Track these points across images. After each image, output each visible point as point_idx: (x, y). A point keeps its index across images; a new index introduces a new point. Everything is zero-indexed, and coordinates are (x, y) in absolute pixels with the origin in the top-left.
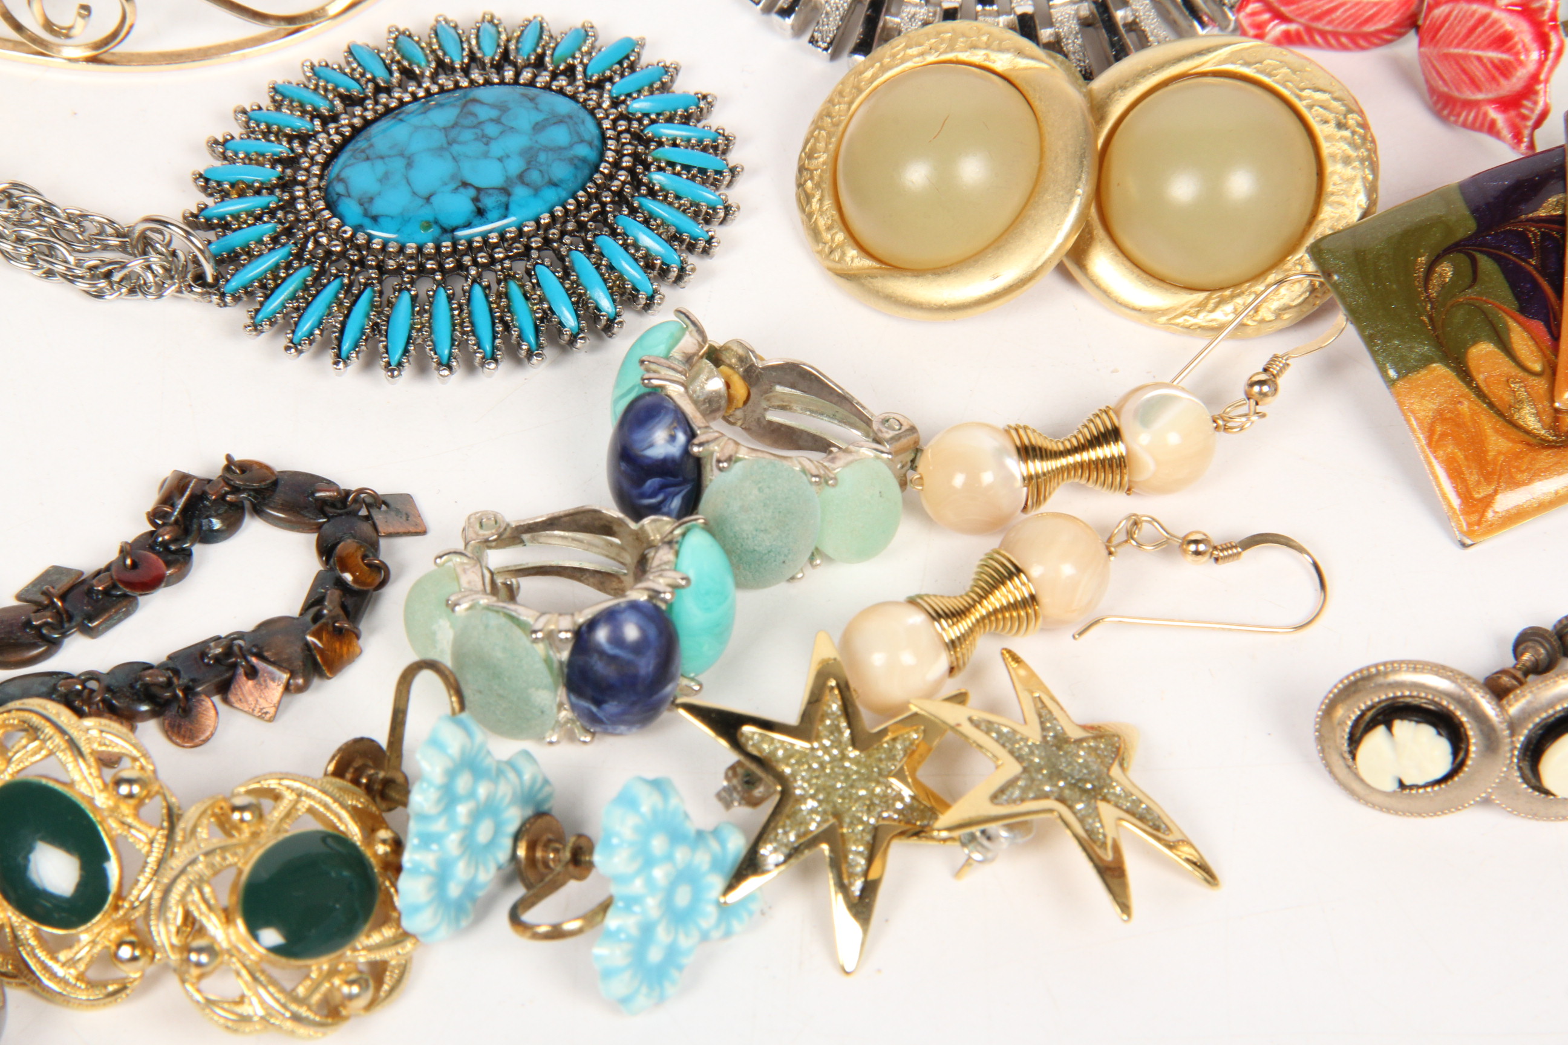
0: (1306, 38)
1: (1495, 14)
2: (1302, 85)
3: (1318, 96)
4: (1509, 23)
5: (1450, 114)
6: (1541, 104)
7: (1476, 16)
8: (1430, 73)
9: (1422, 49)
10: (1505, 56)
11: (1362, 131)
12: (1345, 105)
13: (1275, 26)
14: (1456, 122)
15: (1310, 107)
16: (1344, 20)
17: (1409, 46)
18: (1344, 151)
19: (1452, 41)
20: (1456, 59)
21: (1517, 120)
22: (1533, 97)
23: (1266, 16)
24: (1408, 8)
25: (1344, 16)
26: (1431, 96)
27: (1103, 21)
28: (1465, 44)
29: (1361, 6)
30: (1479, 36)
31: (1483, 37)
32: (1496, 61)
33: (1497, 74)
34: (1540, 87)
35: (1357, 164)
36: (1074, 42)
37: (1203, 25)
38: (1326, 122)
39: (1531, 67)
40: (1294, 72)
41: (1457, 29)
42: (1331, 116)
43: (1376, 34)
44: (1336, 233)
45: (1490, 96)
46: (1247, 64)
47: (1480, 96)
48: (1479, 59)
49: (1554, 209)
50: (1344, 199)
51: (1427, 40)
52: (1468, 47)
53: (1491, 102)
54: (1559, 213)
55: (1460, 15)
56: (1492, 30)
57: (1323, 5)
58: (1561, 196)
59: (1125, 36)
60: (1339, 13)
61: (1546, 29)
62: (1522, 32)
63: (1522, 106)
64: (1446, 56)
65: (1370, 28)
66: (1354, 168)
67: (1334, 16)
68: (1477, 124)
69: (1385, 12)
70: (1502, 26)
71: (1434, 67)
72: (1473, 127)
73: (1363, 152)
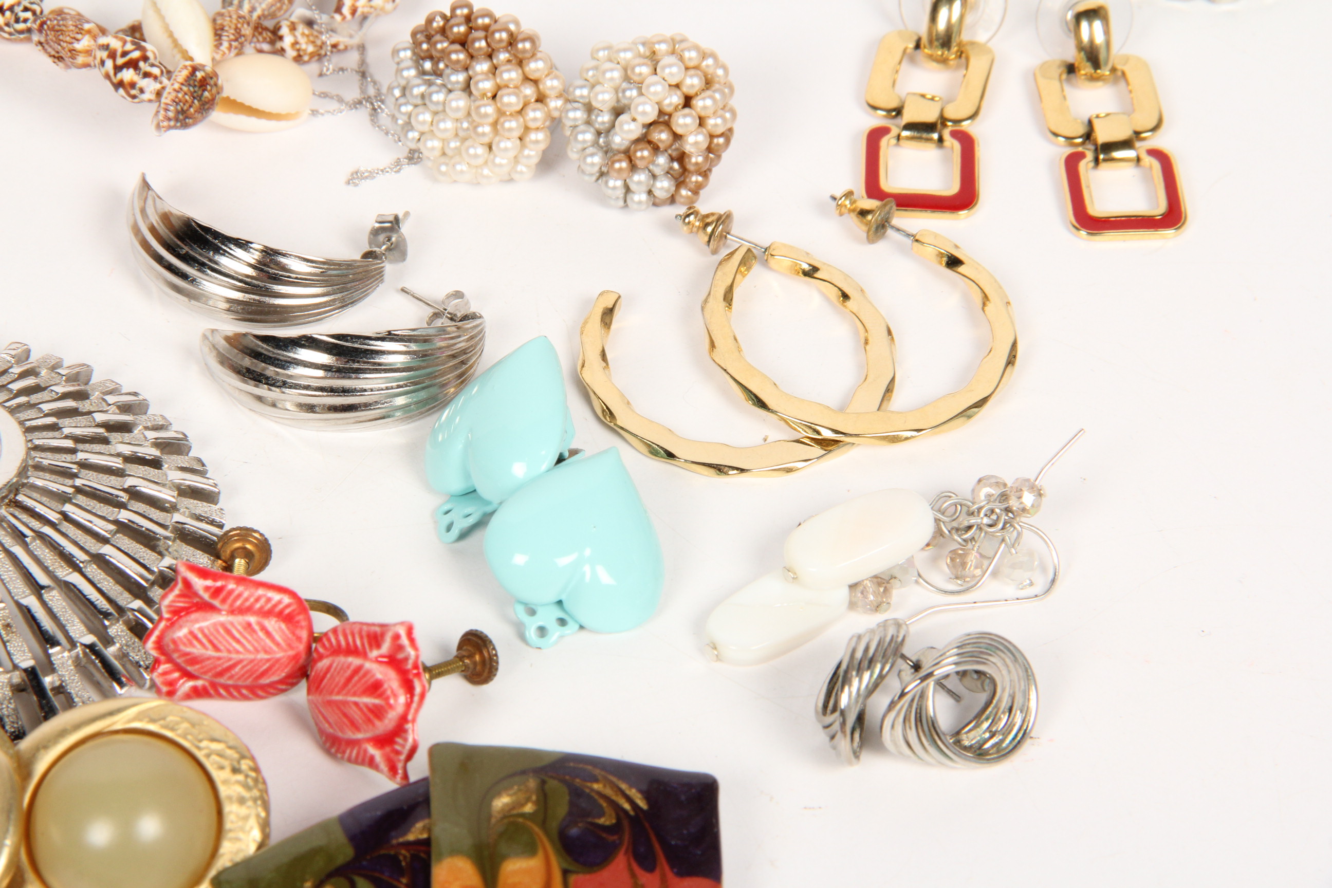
0: (212, 692)
1: (368, 665)
2: (201, 737)
3: (215, 746)
4: (381, 672)
5: (337, 751)
6: (410, 740)
7: (352, 668)
8: (318, 717)
9: (310, 697)
10: (377, 701)
11: (253, 774)
12: (238, 752)
13: (183, 683)
14: (342, 758)
15: (208, 756)
16: (243, 675)
17: (300, 694)
18: (239, 793)
19: (333, 690)
20: (338, 705)
21: (392, 755)
22: (403, 735)
23: (176, 675)
24: (297, 662)
25: (242, 672)
26: (321, 738)
27: (33, 687)
28: (344, 692)
29: (256, 662)
30: (355, 685)
31: (359, 685)
32: (370, 706)
33: (371, 716)
34: (409, 726)
35: (250, 803)
36: (8, 707)
37: (121, 685)
38: (222, 768)
39: (400, 709)
40: (193, 725)
41: (337, 679)
42: (226, 763)
43: (272, 685)
44: (236, 865)
45: (369, 735)
46: (153, 721)
47: (360, 736)
48: (356, 704)
49: (421, 834)
50: (241, 835)
51: (313, 689)
52: (346, 694)
53: (369, 740)
54: (425, 836)
55: (339, 667)
56: (365, 679)
57: (223, 663)
58: (426, 821)
59: (53, 699)
60: (237, 669)
61: (411, 677)
62: (391, 679)
63: (395, 743)
64: (330, 703)
65: (265, 681)
66: (249, 807)
67: (233, 672)
68: (360, 760)
69: (277, 666)
70: (373, 675)
71: (320, 712)
72: (356, 762)
73: (256, 793)
